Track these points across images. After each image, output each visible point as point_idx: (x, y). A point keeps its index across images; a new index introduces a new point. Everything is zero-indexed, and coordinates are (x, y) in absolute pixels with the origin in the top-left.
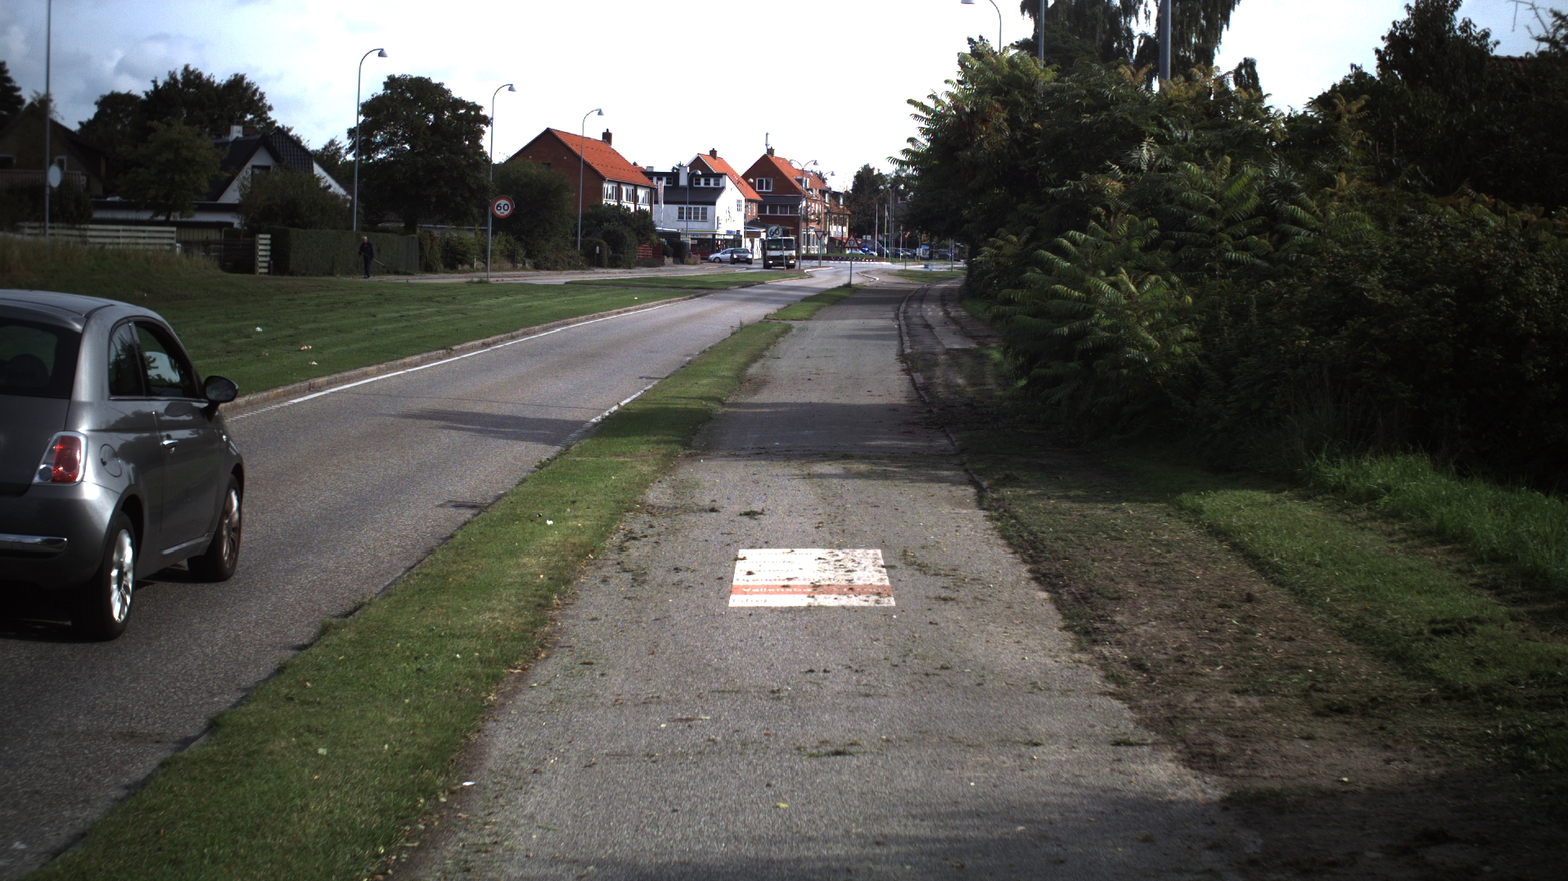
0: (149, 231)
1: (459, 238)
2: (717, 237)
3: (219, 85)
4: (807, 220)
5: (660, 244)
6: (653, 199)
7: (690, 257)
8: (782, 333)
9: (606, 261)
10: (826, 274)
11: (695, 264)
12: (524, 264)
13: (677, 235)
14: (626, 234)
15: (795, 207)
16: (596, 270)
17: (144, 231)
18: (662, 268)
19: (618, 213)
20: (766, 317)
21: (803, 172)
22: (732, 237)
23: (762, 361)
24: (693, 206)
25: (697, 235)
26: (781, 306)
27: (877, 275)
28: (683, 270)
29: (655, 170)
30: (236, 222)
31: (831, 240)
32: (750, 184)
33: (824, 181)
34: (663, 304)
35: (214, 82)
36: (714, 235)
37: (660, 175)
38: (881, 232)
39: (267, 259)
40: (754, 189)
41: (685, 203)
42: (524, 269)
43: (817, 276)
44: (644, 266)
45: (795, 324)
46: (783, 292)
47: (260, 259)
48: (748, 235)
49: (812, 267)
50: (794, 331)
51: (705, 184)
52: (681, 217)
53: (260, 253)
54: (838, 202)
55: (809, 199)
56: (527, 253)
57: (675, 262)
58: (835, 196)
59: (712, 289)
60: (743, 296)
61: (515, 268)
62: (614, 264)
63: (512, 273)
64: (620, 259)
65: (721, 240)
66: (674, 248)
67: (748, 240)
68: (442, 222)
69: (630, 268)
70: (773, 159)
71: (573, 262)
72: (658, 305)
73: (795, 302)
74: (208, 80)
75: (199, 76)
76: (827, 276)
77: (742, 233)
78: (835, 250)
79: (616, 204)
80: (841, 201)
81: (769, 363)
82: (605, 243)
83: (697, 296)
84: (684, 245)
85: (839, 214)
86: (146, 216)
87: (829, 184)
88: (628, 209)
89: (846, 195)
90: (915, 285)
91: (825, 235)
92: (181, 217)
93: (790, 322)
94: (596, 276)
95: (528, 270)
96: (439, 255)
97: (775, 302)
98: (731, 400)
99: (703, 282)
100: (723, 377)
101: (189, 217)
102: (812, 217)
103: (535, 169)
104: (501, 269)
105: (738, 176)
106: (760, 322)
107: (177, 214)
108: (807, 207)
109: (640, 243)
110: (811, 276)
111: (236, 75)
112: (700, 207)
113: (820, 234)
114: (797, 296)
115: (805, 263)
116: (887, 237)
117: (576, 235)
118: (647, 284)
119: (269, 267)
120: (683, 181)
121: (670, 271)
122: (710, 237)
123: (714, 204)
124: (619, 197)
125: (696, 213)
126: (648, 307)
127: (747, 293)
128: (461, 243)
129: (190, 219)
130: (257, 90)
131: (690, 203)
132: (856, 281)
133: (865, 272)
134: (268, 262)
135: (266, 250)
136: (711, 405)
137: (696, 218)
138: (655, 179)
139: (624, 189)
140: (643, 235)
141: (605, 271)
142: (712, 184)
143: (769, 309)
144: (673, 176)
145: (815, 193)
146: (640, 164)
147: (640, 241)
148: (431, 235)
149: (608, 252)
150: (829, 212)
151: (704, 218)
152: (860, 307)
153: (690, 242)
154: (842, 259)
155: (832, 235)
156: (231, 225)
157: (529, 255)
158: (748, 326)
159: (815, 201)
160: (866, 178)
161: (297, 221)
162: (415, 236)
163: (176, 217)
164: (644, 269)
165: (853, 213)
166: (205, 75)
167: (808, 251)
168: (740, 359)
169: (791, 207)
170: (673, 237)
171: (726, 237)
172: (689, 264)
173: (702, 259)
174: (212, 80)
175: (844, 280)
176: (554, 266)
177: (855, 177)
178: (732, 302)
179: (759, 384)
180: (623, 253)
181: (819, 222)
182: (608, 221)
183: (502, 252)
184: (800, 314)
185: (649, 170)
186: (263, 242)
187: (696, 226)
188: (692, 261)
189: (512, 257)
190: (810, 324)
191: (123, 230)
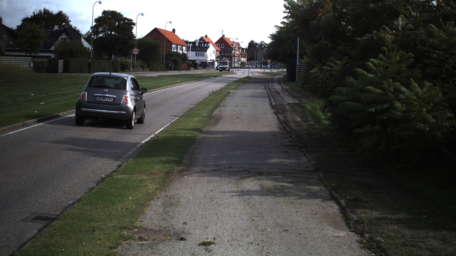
0: (22, 59)
1: (126, 61)
2: (207, 61)
3: (54, 14)
4: (235, 56)
5: (190, 63)
6: (188, 50)
7: (199, 67)
8: (227, 95)
9: (173, 69)
10: (241, 73)
11: (200, 70)
12: (147, 69)
13: (195, 61)
14: (179, 60)
15: (231, 53)
16: (169, 71)
17: (20, 59)
18: (190, 71)
19: (177, 54)
20: (221, 88)
21: (233, 42)
22: (212, 61)
23: (219, 108)
24: (200, 52)
25: (201, 61)
26: (226, 84)
27: (256, 73)
28: (196, 71)
29: (189, 41)
30: (53, 56)
31: (242, 62)
32: (217, 45)
33: (239, 45)
34: (187, 83)
35: (53, 13)
36: (206, 61)
37: (190, 43)
38: (256, 60)
39: (62, 68)
40: (218, 47)
41: (197, 51)
42: (146, 71)
43: (238, 73)
44: (184, 70)
45: (231, 91)
46: (227, 79)
47: (60, 68)
48: (216, 61)
49: (236, 71)
50: (231, 94)
51: (204, 45)
52: (196, 55)
53: (60, 66)
54: (244, 51)
55: (235, 50)
56: (148, 66)
57: (194, 69)
58: (243, 49)
59: (204, 78)
60: (214, 80)
61: (144, 71)
62: (175, 69)
63: (142, 72)
64: (177, 68)
65: (208, 62)
66: (194, 65)
67: (216, 62)
68: (120, 56)
69: (180, 71)
70: (224, 38)
71: (162, 69)
72: (185, 84)
73: (231, 83)
74: (51, 13)
75: (48, 11)
76: (241, 74)
77: (215, 60)
78: (243, 66)
79: (176, 51)
80: (245, 51)
81: (222, 109)
82: (172, 63)
83: (199, 81)
84: (197, 64)
85: (244, 55)
86: (23, 54)
87: (241, 46)
88: (180, 53)
89: (246, 49)
90: (269, 77)
91: (240, 61)
92: (35, 54)
93: (230, 90)
94: (169, 73)
95: (148, 71)
96: (119, 67)
97: (225, 82)
98: (205, 129)
99: (202, 76)
100: (203, 117)
101: (37, 54)
102: (236, 55)
103: (150, 40)
104: (139, 71)
105: (214, 43)
106: (219, 90)
107: (33, 53)
108: (234, 52)
109: (183, 63)
110: (236, 74)
111: (60, 11)
112: (202, 52)
113: (238, 61)
114: (232, 80)
115: (234, 69)
116: (259, 62)
117: (163, 60)
118: (183, 76)
119: (63, 70)
120: (197, 44)
121: (192, 72)
122: (205, 61)
123: (206, 51)
124: (177, 49)
125: (201, 54)
126: (182, 85)
127: (216, 79)
128: (126, 63)
129: (38, 55)
130: (66, 16)
131: (199, 51)
132: (250, 75)
133: (252, 72)
134: (63, 69)
135: (62, 65)
136: (196, 133)
137: (201, 55)
138: (188, 44)
139: (179, 47)
140: (184, 61)
141: (172, 71)
142: (206, 45)
143: (222, 85)
144: (194, 43)
145: (237, 48)
146: (184, 40)
147: (183, 62)
148: (117, 60)
149: (173, 66)
150: (241, 54)
151: (203, 55)
152: (252, 84)
153: (199, 63)
154: (245, 68)
155: (242, 61)
156: (51, 57)
157: (148, 67)
158: (215, 92)
159: (237, 51)
160: (252, 44)
161: (72, 56)
162: (111, 60)
163: (33, 54)
164: (184, 71)
165: (248, 54)
166: (50, 11)
167: (235, 65)
168: (211, 107)
169: (230, 52)
170: (194, 61)
171: (210, 61)
172: (198, 70)
173: (202, 68)
174: (52, 13)
175: (246, 75)
176: (156, 70)
177: (249, 44)
178: (210, 83)
179: (217, 120)
180: (178, 66)
181: (238, 57)
182: (174, 56)
183: (139, 66)
184: (233, 87)
185: (187, 41)
186: (61, 63)
187: (201, 58)
188: (199, 68)
189: (143, 67)
190: (236, 91)
191: (13, 58)
